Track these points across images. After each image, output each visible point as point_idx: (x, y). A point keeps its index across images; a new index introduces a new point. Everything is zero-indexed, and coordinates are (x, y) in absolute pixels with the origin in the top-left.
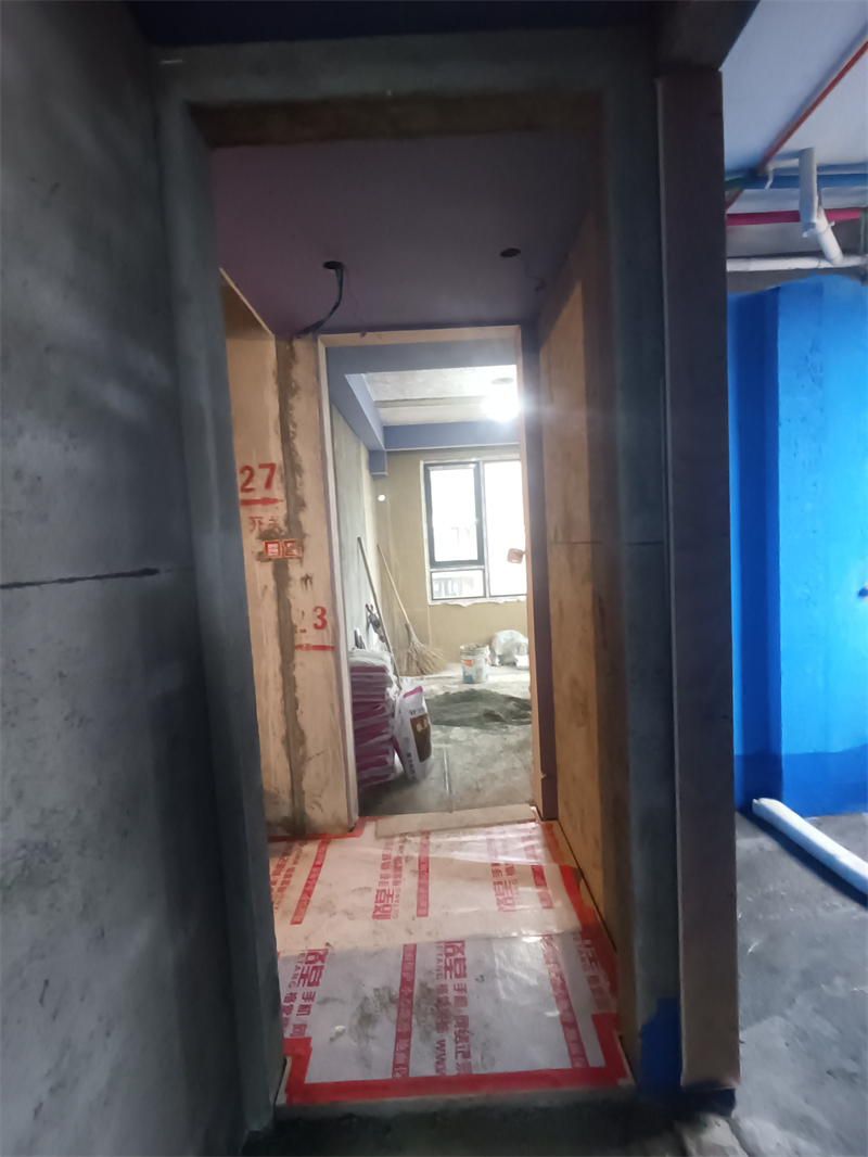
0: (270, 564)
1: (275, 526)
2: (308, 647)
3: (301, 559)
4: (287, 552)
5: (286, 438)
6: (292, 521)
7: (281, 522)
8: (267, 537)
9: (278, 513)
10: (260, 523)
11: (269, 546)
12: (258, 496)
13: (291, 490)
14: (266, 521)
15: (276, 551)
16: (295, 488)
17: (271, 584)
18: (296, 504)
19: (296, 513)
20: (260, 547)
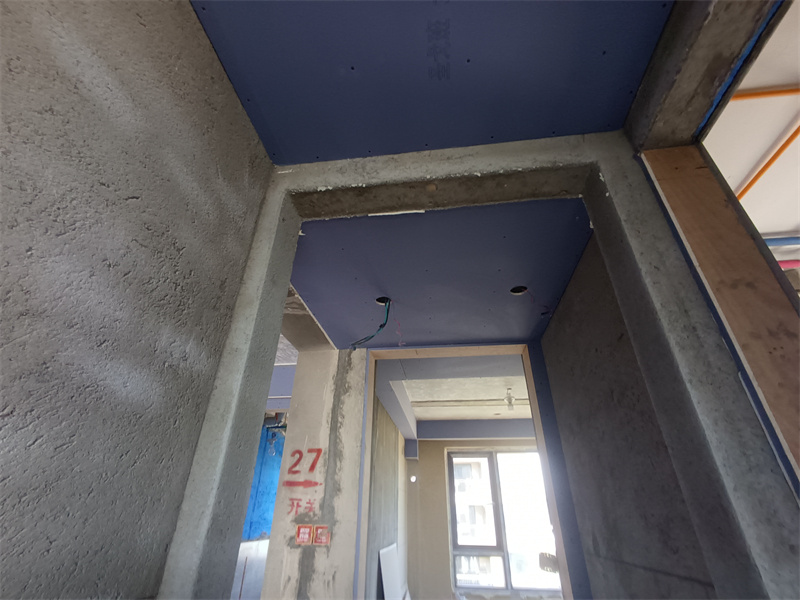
0: (299, 551)
1: (311, 509)
3: (328, 548)
4: (316, 539)
5: (335, 427)
6: (327, 506)
7: (316, 506)
8: (301, 520)
9: (315, 496)
10: (298, 505)
11: (302, 530)
12: (300, 478)
13: (331, 473)
14: (303, 504)
15: (307, 536)
16: (335, 473)
17: (295, 574)
18: (333, 488)
19: (332, 497)
20: (294, 531)
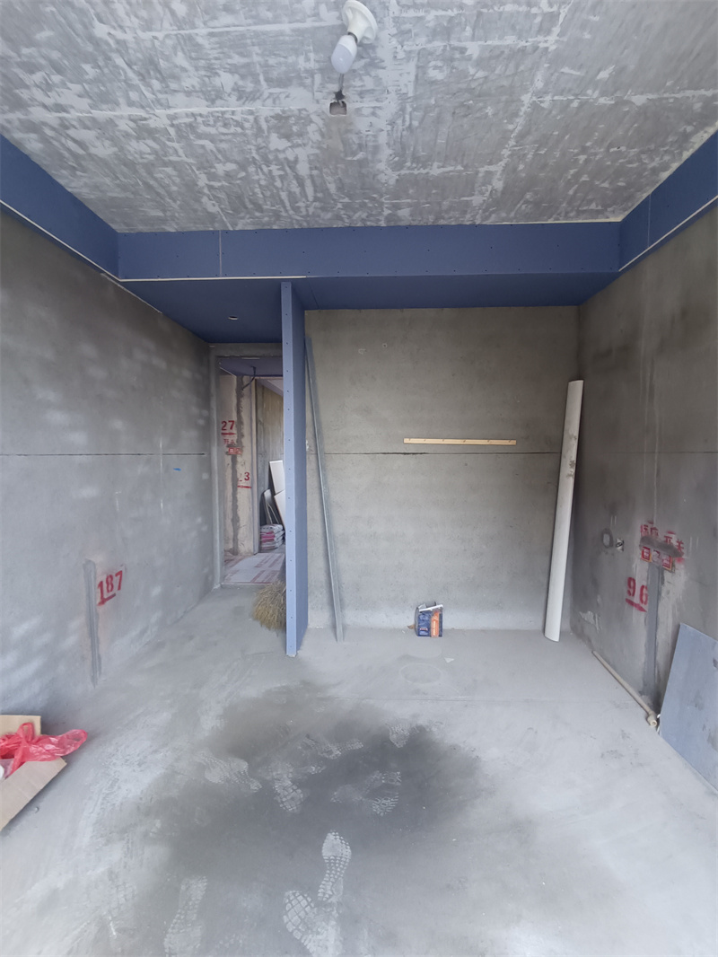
0: (230, 456)
1: (233, 442)
2: (243, 487)
3: (241, 455)
4: (237, 453)
5: (239, 412)
6: (239, 441)
7: (235, 442)
8: (230, 446)
9: (234, 438)
10: (228, 441)
11: (230, 449)
12: (227, 432)
13: (239, 430)
14: (230, 441)
15: (233, 451)
16: (241, 429)
17: (230, 463)
18: (241, 435)
19: (241, 438)
20: (227, 450)
